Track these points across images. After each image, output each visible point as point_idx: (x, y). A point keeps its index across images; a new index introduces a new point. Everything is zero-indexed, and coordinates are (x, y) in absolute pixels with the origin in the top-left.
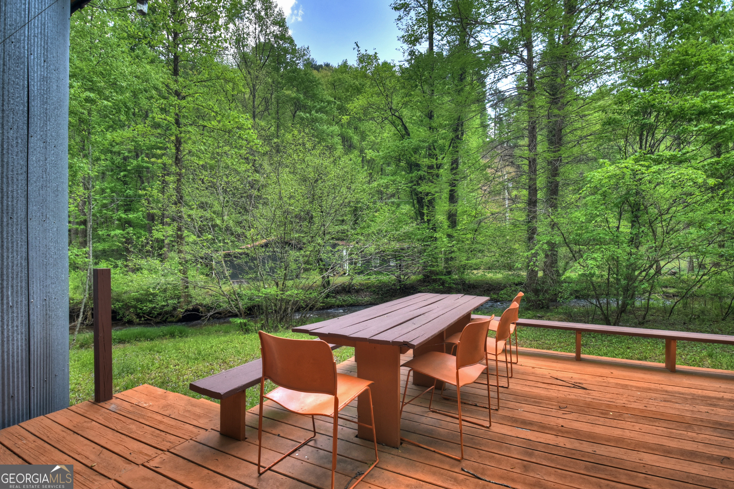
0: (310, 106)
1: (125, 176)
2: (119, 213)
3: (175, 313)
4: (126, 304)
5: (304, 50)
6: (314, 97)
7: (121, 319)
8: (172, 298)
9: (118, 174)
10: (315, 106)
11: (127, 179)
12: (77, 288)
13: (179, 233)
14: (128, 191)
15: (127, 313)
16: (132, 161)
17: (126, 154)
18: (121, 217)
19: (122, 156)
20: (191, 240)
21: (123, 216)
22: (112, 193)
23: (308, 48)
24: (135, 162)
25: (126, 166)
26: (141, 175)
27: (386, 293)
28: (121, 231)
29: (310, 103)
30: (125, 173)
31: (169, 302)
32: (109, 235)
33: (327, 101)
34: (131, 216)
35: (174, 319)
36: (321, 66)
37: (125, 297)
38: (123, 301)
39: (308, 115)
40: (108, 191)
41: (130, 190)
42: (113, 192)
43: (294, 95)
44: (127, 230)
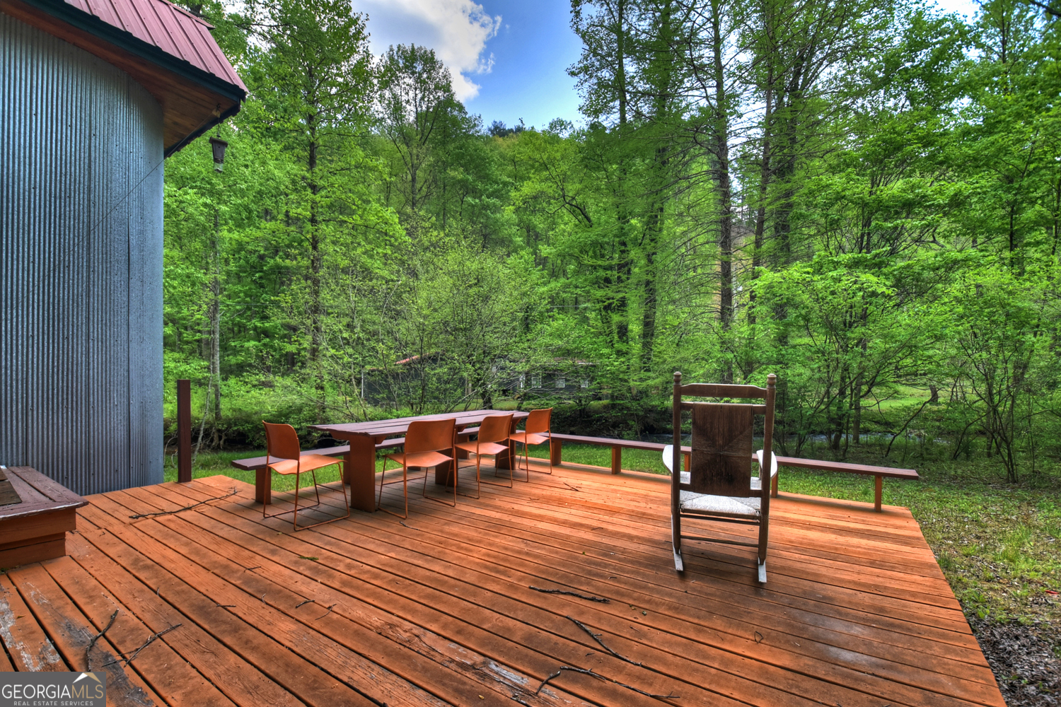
0: (480, 190)
1: (261, 278)
2: (253, 321)
3: (309, 438)
4: (256, 426)
5: (476, 119)
6: (486, 178)
7: (250, 444)
8: (306, 421)
9: (253, 275)
10: (488, 190)
11: (263, 281)
12: (203, 406)
13: (315, 346)
14: (264, 295)
15: (257, 436)
16: (268, 260)
17: (262, 252)
18: (256, 326)
19: (257, 254)
20: (328, 354)
21: (259, 324)
22: (246, 297)
23: (479, 117)
24: (272, 261)
25: (262, 266)
26: (280, 277)
27: (563, 422)
28: (256, 343)
29: (480, 186)
30: (261, 274)
31: (303, 424)
32: (242, 346)
33: (502, 183)
34: (267, 325)
35: (309, 445)
36: (511, 131)
37: (255, 418)
38: (252, 423)
39: (477, 201)
40: (242, 295)
41: (267, 294)
42: (246, 295)
43: (460, 177)
44: (263, 342)
